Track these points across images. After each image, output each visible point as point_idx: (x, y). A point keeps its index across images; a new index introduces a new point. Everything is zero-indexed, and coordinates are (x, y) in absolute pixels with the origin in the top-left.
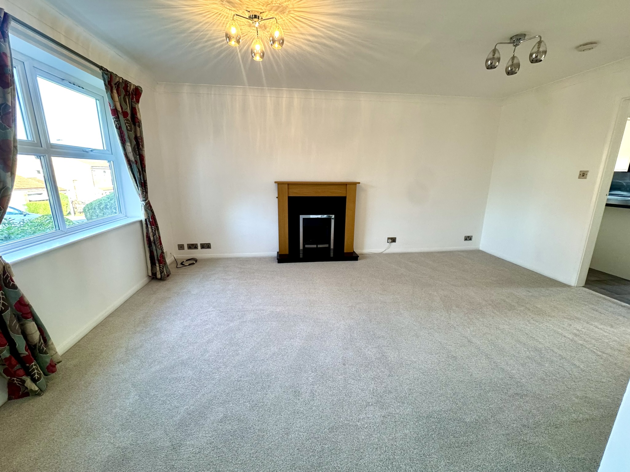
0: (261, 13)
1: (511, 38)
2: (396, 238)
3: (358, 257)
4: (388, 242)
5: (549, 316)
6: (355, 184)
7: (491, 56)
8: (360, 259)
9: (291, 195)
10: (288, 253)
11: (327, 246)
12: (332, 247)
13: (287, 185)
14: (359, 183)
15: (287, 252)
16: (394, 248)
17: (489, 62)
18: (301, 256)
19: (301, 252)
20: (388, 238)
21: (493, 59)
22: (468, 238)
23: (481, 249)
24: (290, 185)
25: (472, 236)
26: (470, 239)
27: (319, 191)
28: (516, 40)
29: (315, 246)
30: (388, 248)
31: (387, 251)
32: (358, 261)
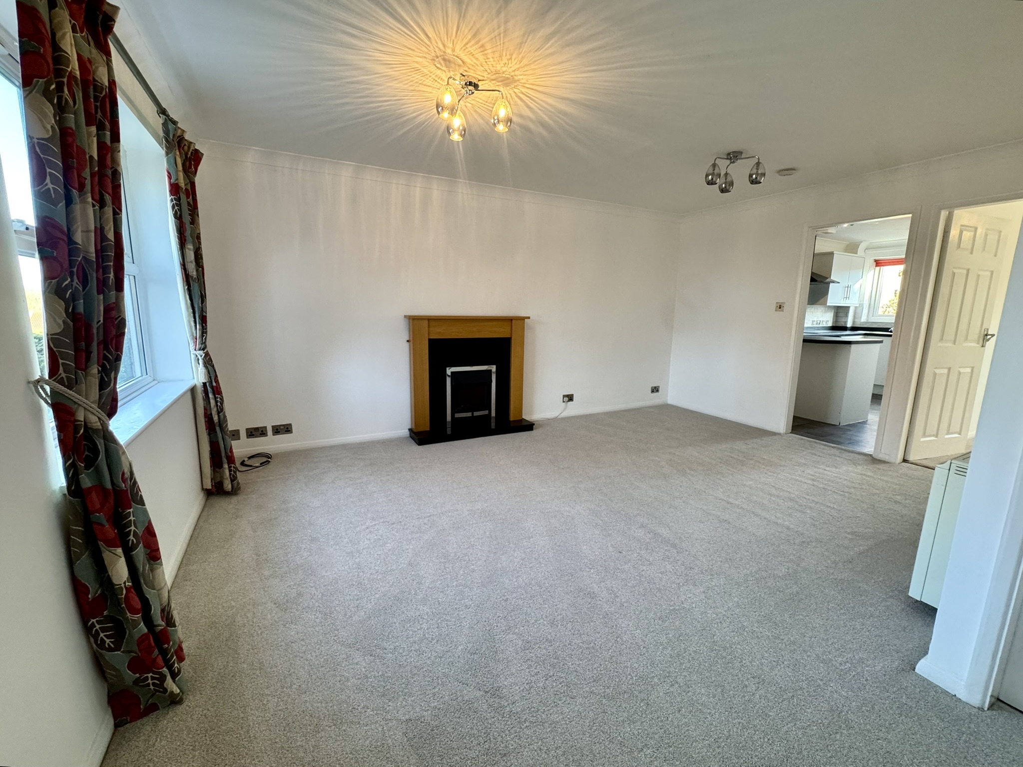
0: (479, 80)
1: (729, 154)
2: (573, 395)
3: (534, 424)
4: (564, 402)
5: (781, 466)
6: (523, 319)
7: (711, 171)
8: (536, 429)
9: (431, 337)
10: (428, 429)
11: (486, 412)
12: (493, 414)
13: (426, 322)
14: (529, 318)
15: (427, 427)
16: (572, 410)
17: (710, 177)
18: (449, 431)
19: (449, 426)
20: (564, 396)
21: (713, 174)
22: (655, 390)
23: (670, 402)
24: (432, 320)
25: (659, 387)
26: (658, 391)
27: (474, 329)
28: (734, 156)
29: (469, 414)
30: (565, 409)
31: (563, 415)
32: (534, 431)
